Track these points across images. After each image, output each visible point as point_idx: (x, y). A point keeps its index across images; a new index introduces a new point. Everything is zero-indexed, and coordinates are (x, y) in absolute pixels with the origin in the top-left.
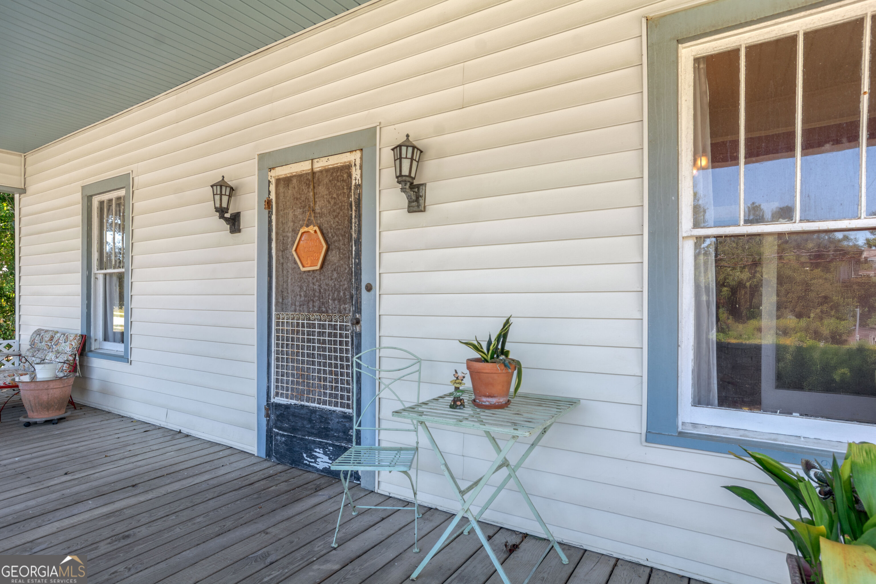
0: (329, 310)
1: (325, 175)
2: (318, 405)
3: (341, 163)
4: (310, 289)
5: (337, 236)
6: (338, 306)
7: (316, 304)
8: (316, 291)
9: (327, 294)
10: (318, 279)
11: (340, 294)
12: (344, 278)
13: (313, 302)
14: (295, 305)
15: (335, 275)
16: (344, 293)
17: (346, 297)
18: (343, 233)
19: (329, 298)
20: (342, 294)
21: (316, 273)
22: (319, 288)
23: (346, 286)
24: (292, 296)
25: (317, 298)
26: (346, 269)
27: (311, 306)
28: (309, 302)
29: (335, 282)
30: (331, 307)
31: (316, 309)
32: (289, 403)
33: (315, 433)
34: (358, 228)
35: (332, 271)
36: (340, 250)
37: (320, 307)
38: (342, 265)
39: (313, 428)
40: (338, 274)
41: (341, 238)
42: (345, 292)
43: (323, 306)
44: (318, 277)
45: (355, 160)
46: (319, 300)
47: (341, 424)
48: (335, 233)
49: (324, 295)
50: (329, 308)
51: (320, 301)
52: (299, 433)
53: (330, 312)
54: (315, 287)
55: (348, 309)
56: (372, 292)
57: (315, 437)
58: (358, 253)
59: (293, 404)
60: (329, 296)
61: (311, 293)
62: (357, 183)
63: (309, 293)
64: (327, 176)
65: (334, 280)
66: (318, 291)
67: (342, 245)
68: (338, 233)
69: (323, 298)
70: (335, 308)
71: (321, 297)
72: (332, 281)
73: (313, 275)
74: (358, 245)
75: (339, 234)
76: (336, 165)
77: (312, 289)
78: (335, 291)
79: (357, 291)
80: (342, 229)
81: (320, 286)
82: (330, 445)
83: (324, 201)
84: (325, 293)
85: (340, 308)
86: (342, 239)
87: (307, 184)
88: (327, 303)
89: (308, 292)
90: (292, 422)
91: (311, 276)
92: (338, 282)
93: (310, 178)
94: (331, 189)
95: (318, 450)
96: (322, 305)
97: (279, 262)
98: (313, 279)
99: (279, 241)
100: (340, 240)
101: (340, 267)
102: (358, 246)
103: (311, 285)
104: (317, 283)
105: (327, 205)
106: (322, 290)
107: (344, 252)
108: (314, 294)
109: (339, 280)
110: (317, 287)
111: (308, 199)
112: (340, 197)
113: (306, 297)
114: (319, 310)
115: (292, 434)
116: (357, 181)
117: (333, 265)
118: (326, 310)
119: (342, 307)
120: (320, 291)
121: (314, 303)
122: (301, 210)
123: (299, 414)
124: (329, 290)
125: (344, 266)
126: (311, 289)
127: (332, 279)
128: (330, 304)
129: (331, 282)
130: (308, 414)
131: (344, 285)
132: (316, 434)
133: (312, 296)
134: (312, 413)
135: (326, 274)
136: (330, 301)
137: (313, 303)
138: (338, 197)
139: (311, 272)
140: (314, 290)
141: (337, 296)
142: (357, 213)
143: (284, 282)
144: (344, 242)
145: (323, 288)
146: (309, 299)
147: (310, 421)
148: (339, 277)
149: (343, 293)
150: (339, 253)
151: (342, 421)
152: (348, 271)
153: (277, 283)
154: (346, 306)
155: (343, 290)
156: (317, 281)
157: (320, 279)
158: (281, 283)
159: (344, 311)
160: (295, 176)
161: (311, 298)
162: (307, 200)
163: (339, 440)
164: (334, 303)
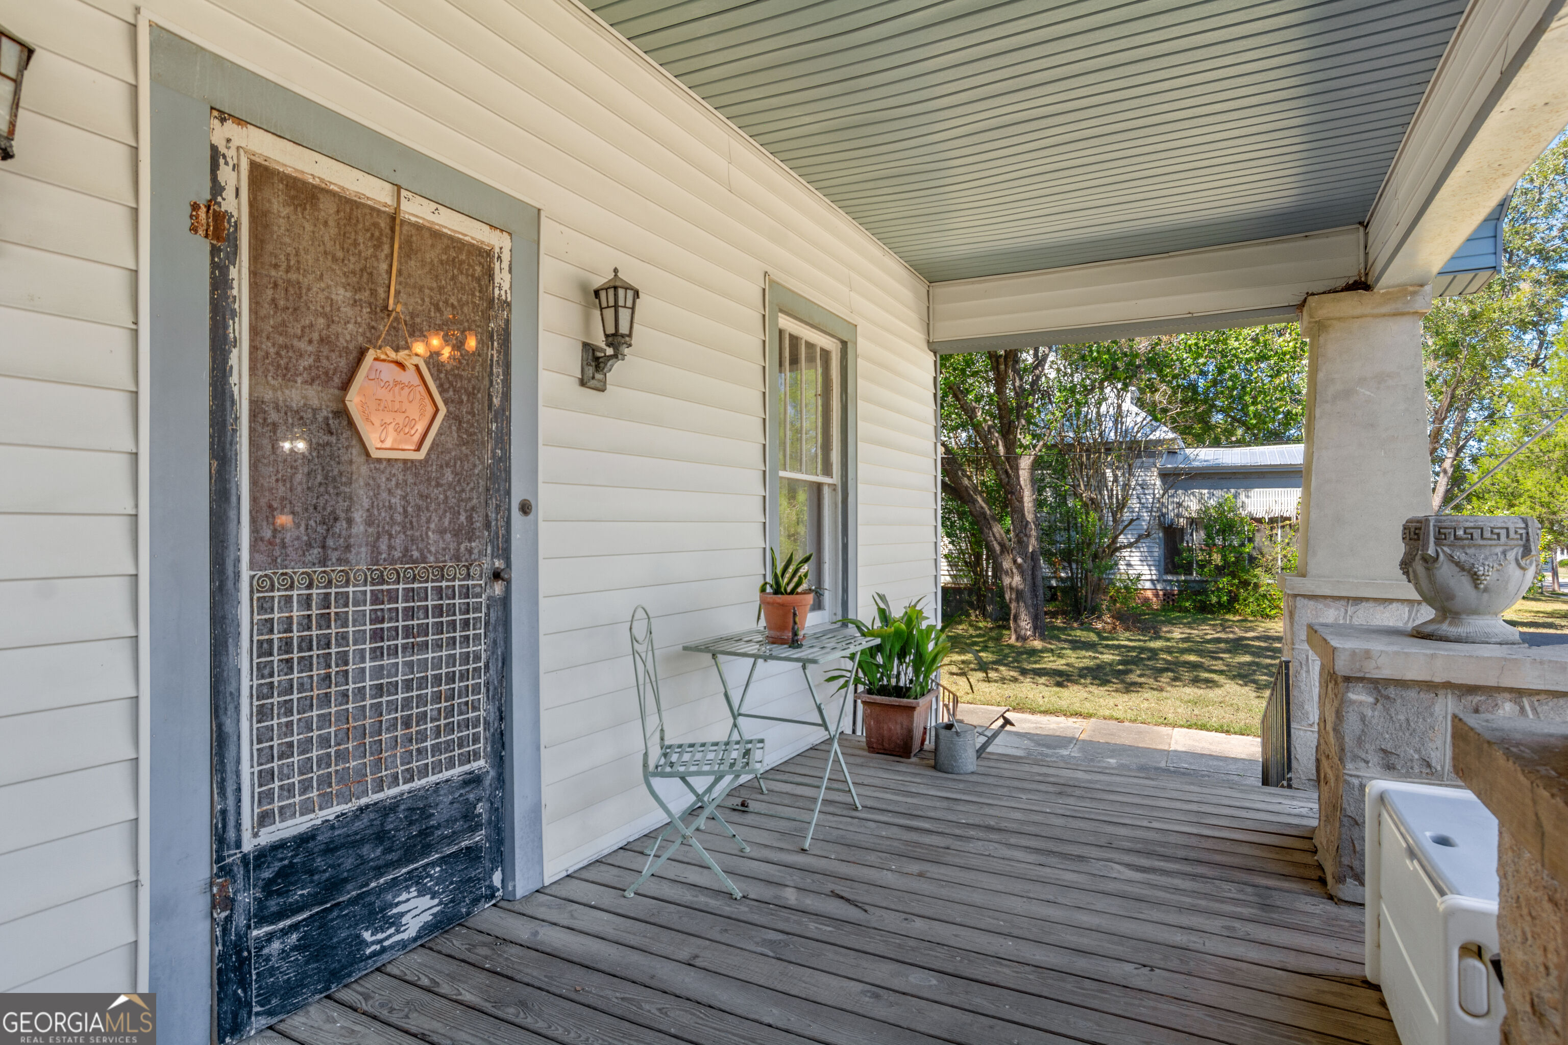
0: (428, 555)
1: (430, 242)
2: (406, 787)
3: (473, 238)
4: (381, 505)
5: (454, 391)
6: (452, 546)
7: (397, 541)
8: (396, 509)
9: (424, 519)
10: (401, 482)
11: (458, 519)
12: (472, 485)
13: (391, 536)
14: (324, 547)
15: (449, 476)
16: (470, 518)
17: (474, 526)
18: (470, 389)
19: (428, 528)
20: (463, 518)
21: (396, 467)
22: (403, 503)
23: (475, 501)
24: (312, 523)
25: (398, 529)
26: (475, 466)
27: (383, 547)
28: (378, 538)
29: (449, 493)
30: (433, 549)
31: (397, 554)
32: (319, 822)
33: (395, 859)
34: (503, 387)
35: (441, 467)
36: (460, 422)
37: (406, 550)
38: (467, 456)
39: (389, 850)
40: (457, 474)
41: (465, 398)
42: (471, 515)
43: (414, 547)
44: (401, 477)
45: (501, 248)
46: (404, 533)
47: (458, 802)
48: (451, 383)
49: (414, 520)
50: (430, 552)
51: (406, 536)
52: (349, 887)
53: (432, 559)
54: (393, 501)
55: (476, 551)
56: (531, 517)
57: (394, 870)
58: (502, 437)
59: (331, 817)
60: (428, 521)
61: (383, 514)
62: (504, 297)
63: (380, 514)
64: (433, 246)
65: (446, 487)
66: (400, 510)
67: (467, 412)
68: (459, 385)
69: (412, 528)
70: (444, 549)
71: (408, 525)
72: (440, 489)
73: (388, 472)
74: (502, 421)
75: (461, 387)
76: (461, 236)
77: (387, 504)
78: (445, 511)
79: (497, 514)
80: (469, 380)
81: (404, 498)
82: (433, 864)
83: (423, 300)
84: (418, 516)
85: (458, 550)
86: (468, 400)
87: (372, 235)
88: (423, 540)
89: (376, 512)
90: (325, 871)
91: (383, 472)
92: (456, 492)
93: (383, 225)
94: (443, 282)
95: (404, 896)
96: (412, 544)
97: (265, 419)
98: (388, 479)
99: (260, 354)
100: (462, 402)
101: (460, 459)
102: (502, 424)
103: (384, 495)
104: (399, 492)
105: (432, 314)
106: (410, 509)
107: (472, 430)
108: (392, 518)
109: (457, 489)
110: (398, 501)
111: (371, 274)
112: (466, 309)
113: (369, 525)
114: (404, 556)
115: (326, 903)
116: (503, 293)
117: (442, 452)
118: (422, 554)
119: (462, 547)
120: (405, 511)
121: (393, 540)
122: (349, 294)
123: (349, 836)
124: (428, 509)
125: (471, 459)
126: (384, 506)
127: (438, 485)
128: (431, 542)
129: (435, 491)
130: (375, 822)
131: (470, 499)
132: (399, 860)
133: (388, 523)
134: (386, 815)
135: (422, 472)
136: (430, 533)
137: (389, 539)
138: (462, 306)
139: (385, 463)
140: (390, 507)
141: (450, 523)
142: (502, 357)
143: (277, 480)
144: (472, 408)
145: (412, 504)
146: (380, 529)
147: (380, 837)
148: (459, 481)
149: (467, 518)
150: (459, 429)
151: (461, 795)
152: (480, 471)
153: (254, 482)
154: (473, 544)
155: (466, 511)
156: (397, 485)
157: (405, 481)
158: (268, 481)
159: (467, 556)
160: (334, 194)
161: (384, 528)
162: (365, 276)
163: (454, 840)
164: (442, 538)
